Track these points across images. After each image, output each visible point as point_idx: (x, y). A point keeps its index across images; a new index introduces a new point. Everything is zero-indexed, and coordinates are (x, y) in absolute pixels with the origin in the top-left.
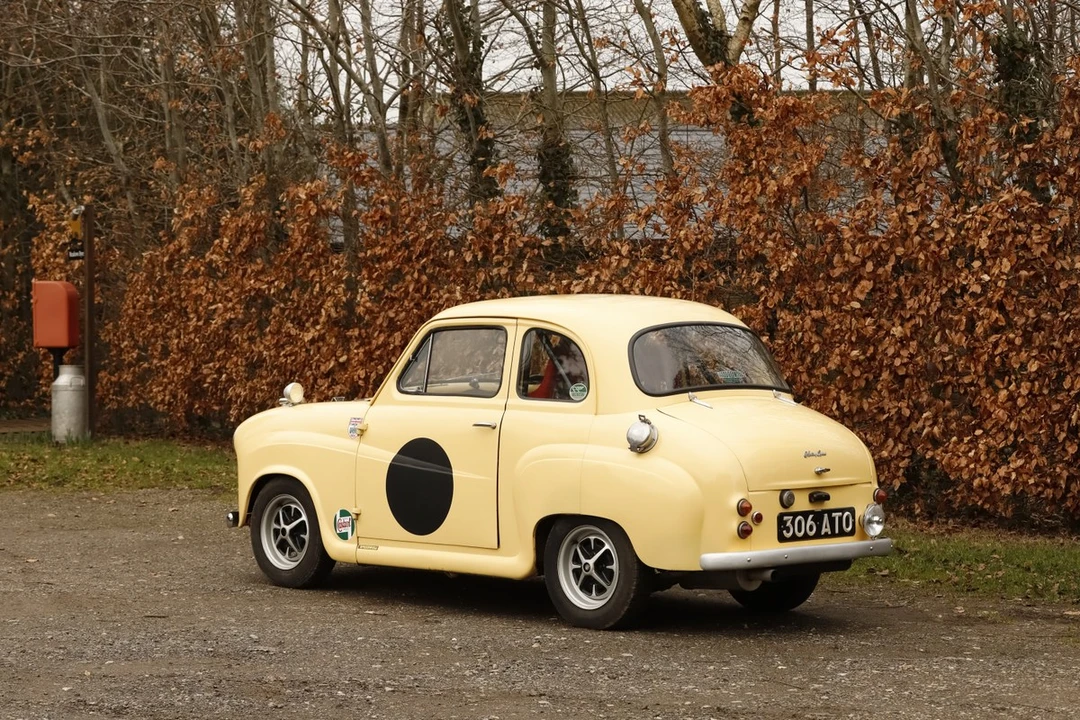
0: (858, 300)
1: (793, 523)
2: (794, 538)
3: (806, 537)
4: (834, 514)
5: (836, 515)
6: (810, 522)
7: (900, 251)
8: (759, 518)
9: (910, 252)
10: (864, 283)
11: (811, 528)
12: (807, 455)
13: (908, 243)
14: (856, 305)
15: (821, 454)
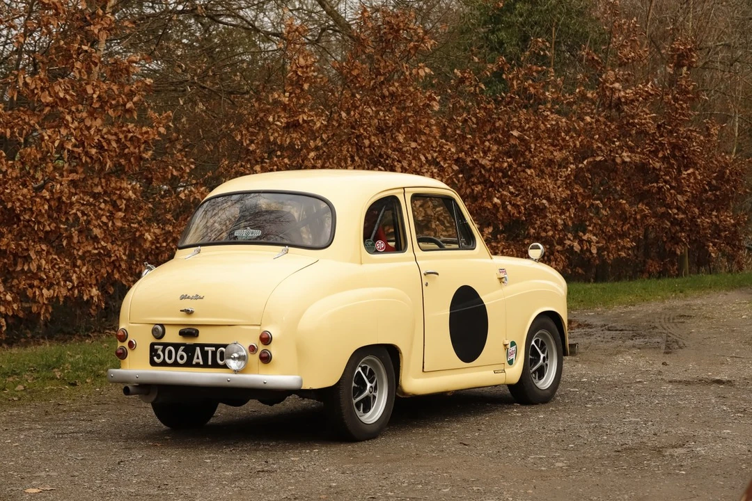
1: (163, 351)
2: (164, 364)
3: (176, 364)
4: (206, 348)
5: (210, 349)
6: (180, 352)
8: (131, 345)
11: (182, 358)
12: (183, 297)
15: (197, 297)
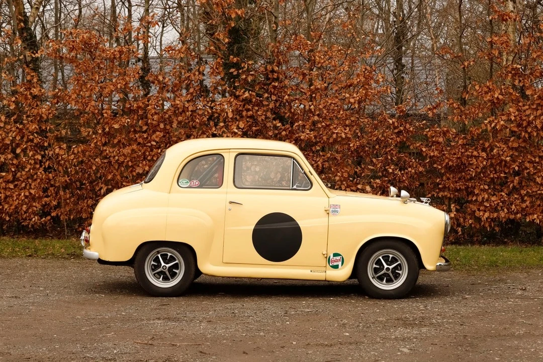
0: (155, 141)
7: (180, 118)
9: (184, 119)
10: (158, 133)
13: (183, 114)
14: (154, 143)
